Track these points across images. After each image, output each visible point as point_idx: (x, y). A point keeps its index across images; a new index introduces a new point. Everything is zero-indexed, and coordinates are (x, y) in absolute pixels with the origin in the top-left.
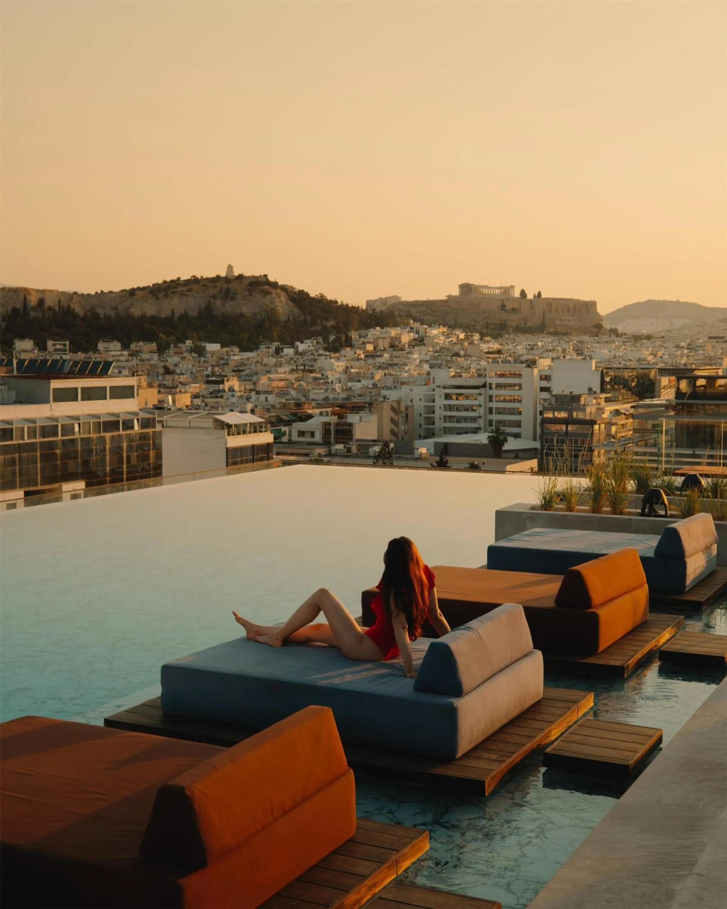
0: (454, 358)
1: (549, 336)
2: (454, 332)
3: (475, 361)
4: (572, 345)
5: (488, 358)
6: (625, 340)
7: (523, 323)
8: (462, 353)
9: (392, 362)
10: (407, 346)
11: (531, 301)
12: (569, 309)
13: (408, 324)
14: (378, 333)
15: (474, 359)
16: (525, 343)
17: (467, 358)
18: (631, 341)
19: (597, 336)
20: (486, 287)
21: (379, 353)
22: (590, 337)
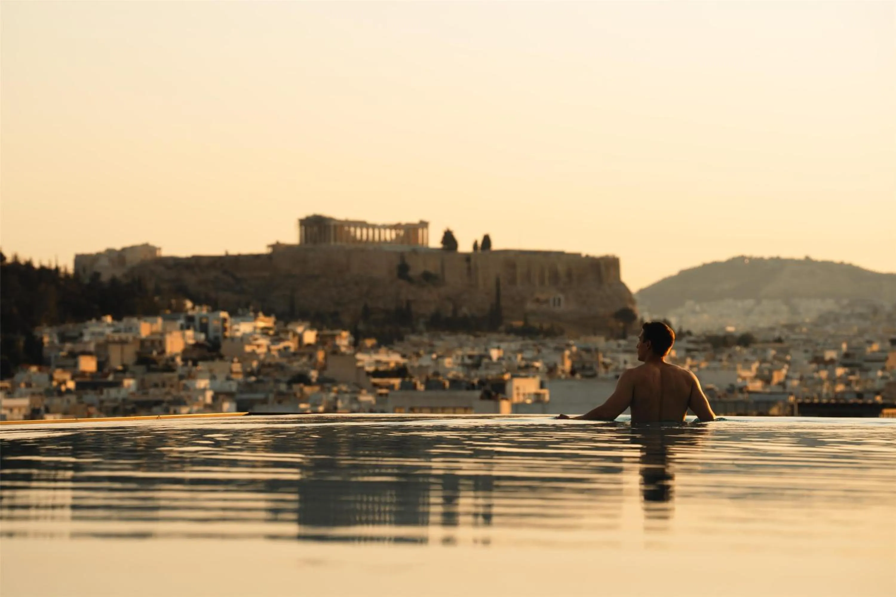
0: (296, 387)
1: (512, 337)
2: (290, 327)
3: (346, 392)
4: (570, 357)
5: (375, 385)
6: (691, 346)
7: (450, 307)
8: (314, 374)
9: (144, 398)
10: (178, 360)
11: (467, 257)
12: (555, 277)
13: (180, 310)
14: (108, 331)
15: (344, 388)
16: (460, 353)
17: (328, 385)
18: (704, 350)
19: (624, 337)
20: (363, 225)
21: (111, 378)
22: (607, 339)
